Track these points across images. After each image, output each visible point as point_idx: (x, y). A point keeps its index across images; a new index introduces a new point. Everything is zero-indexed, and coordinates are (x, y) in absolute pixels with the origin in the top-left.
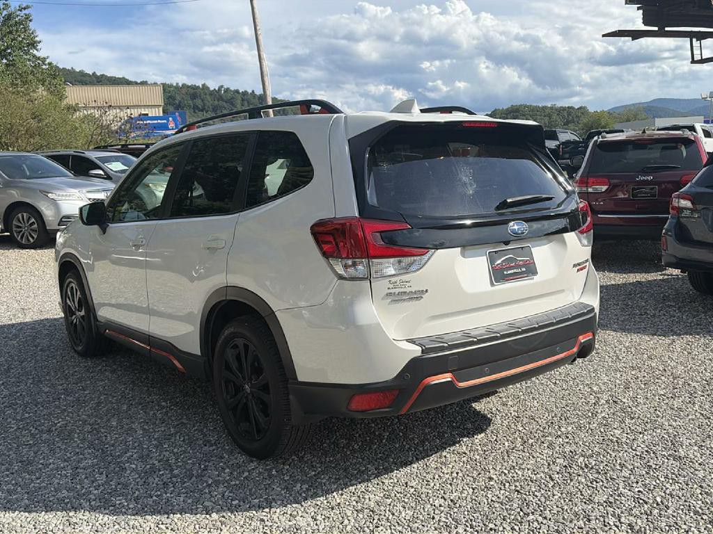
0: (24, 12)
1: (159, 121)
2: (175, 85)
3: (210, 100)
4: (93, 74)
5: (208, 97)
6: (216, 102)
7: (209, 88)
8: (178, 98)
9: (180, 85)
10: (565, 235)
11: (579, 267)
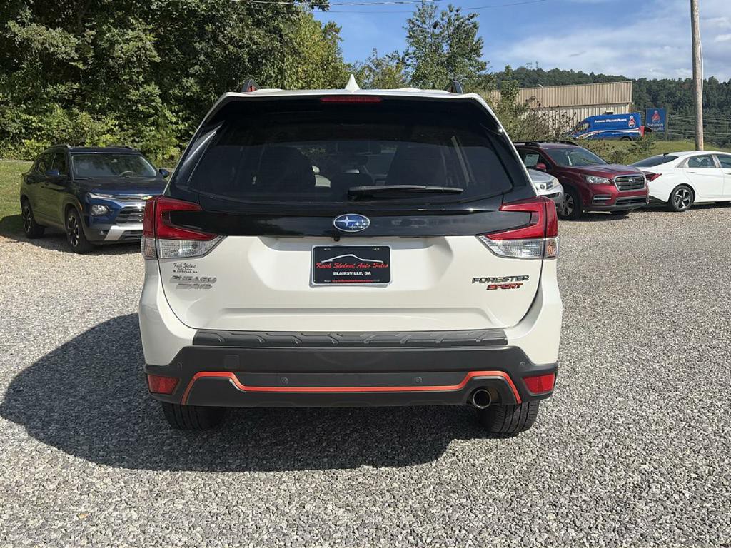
0: (472, 20)
1: (619, 120)
2: (677, 80)
3: (716, 95)
4: (591, 74)
5: (715, 92)
6: (724, 97)
7: (718, 81)
8: (679, 94)
9: (683, 80)
10: (447, 238)
11: (490, 283)
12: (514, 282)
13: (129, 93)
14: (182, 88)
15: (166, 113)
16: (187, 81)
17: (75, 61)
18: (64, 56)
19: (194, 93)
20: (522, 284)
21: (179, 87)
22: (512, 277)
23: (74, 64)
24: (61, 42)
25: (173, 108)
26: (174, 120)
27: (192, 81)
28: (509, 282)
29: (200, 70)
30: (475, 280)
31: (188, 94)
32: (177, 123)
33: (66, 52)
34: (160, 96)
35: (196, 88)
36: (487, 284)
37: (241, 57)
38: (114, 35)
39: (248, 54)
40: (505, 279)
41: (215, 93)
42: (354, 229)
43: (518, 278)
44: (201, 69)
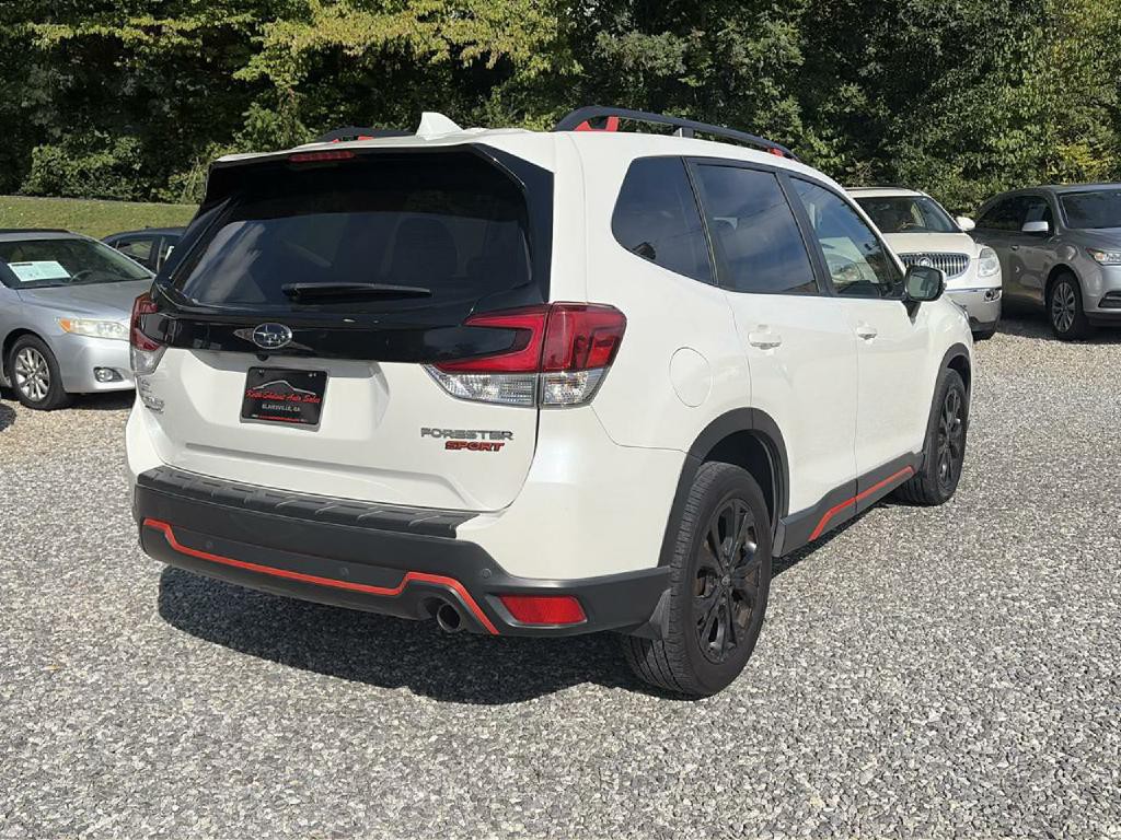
10: (381, 364)
11: (448, 439)
12: (488, 439)
13: (755, 115)
14: (839, 102)
15: (812, 141)
16: (846, 90)
17: (683, 76)
18: (665, 71)
19: (857, 108)
20: (503, 444)
21: (833, 99)
22: (483, 432)
23: (683, 80)
24: (663, 51)
25: (824, 133)
26: (825, 151)
27: (854, 89)
28: (479, 439)
29: (876, 70)
30: (425, 431)
31: (847, 110)
32: (827, 156)
33: (667, 66)
34: (799, 115)
35: (862, 100)
36: (443, 440)
37: (928, 44)
38: (728, 33)
39: (941, 38)
40: (472, 434)
41: (885, 104)
42: (272, 345)
43: (493, 434)
44: (878, 67)
